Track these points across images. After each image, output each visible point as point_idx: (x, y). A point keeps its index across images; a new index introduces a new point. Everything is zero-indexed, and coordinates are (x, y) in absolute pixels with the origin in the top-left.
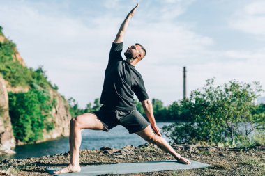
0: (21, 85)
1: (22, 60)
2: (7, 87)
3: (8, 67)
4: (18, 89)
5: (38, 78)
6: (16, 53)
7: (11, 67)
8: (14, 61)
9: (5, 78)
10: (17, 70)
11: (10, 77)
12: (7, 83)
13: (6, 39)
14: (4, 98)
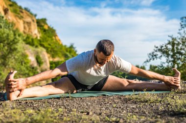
0: (59, 57)
1: (60, 40)
2: (49, 58)
3: (50, 45)
4: (56, 59)
5: (70, 52)
6: (56, 36)
7: (52, 44)
8: (54, 41)
9: (48, 52)
10: (56, 46)
11: (51, 51)
12: (49, 55)
13: (49, 27)
14: (46, 65)
